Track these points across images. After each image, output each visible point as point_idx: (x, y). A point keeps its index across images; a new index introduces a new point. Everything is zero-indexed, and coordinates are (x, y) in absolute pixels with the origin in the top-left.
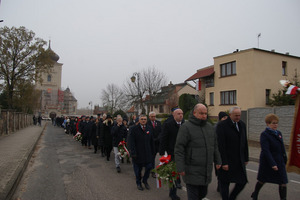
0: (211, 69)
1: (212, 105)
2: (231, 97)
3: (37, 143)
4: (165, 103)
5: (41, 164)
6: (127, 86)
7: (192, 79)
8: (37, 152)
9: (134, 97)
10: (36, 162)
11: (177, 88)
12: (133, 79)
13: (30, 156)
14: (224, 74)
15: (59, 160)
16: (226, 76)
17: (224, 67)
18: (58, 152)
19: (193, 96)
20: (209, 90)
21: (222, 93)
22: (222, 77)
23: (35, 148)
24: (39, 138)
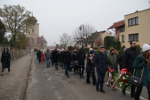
0: (123, 22)
1: (123, 42)
2: (135, 38)
3: (30, 66)
4: (94, 41)
5: (36, 81)
6: (75, 33)
7: (111, 28)
8: (32, 72)
9: (78, 39)
10: (33, 80)
11: (100, 34)
12: (80, 28)
13: (29, 75)
14: (130, 24)
15: (46, 78)
16: (132, 25)
17: (130, 21)
18: (44, 71)
19: (112, 37)
20: (121, 34)
21: (130, 35)
22: (129, 26)
23: (30, 69)
24: (31, 63)
